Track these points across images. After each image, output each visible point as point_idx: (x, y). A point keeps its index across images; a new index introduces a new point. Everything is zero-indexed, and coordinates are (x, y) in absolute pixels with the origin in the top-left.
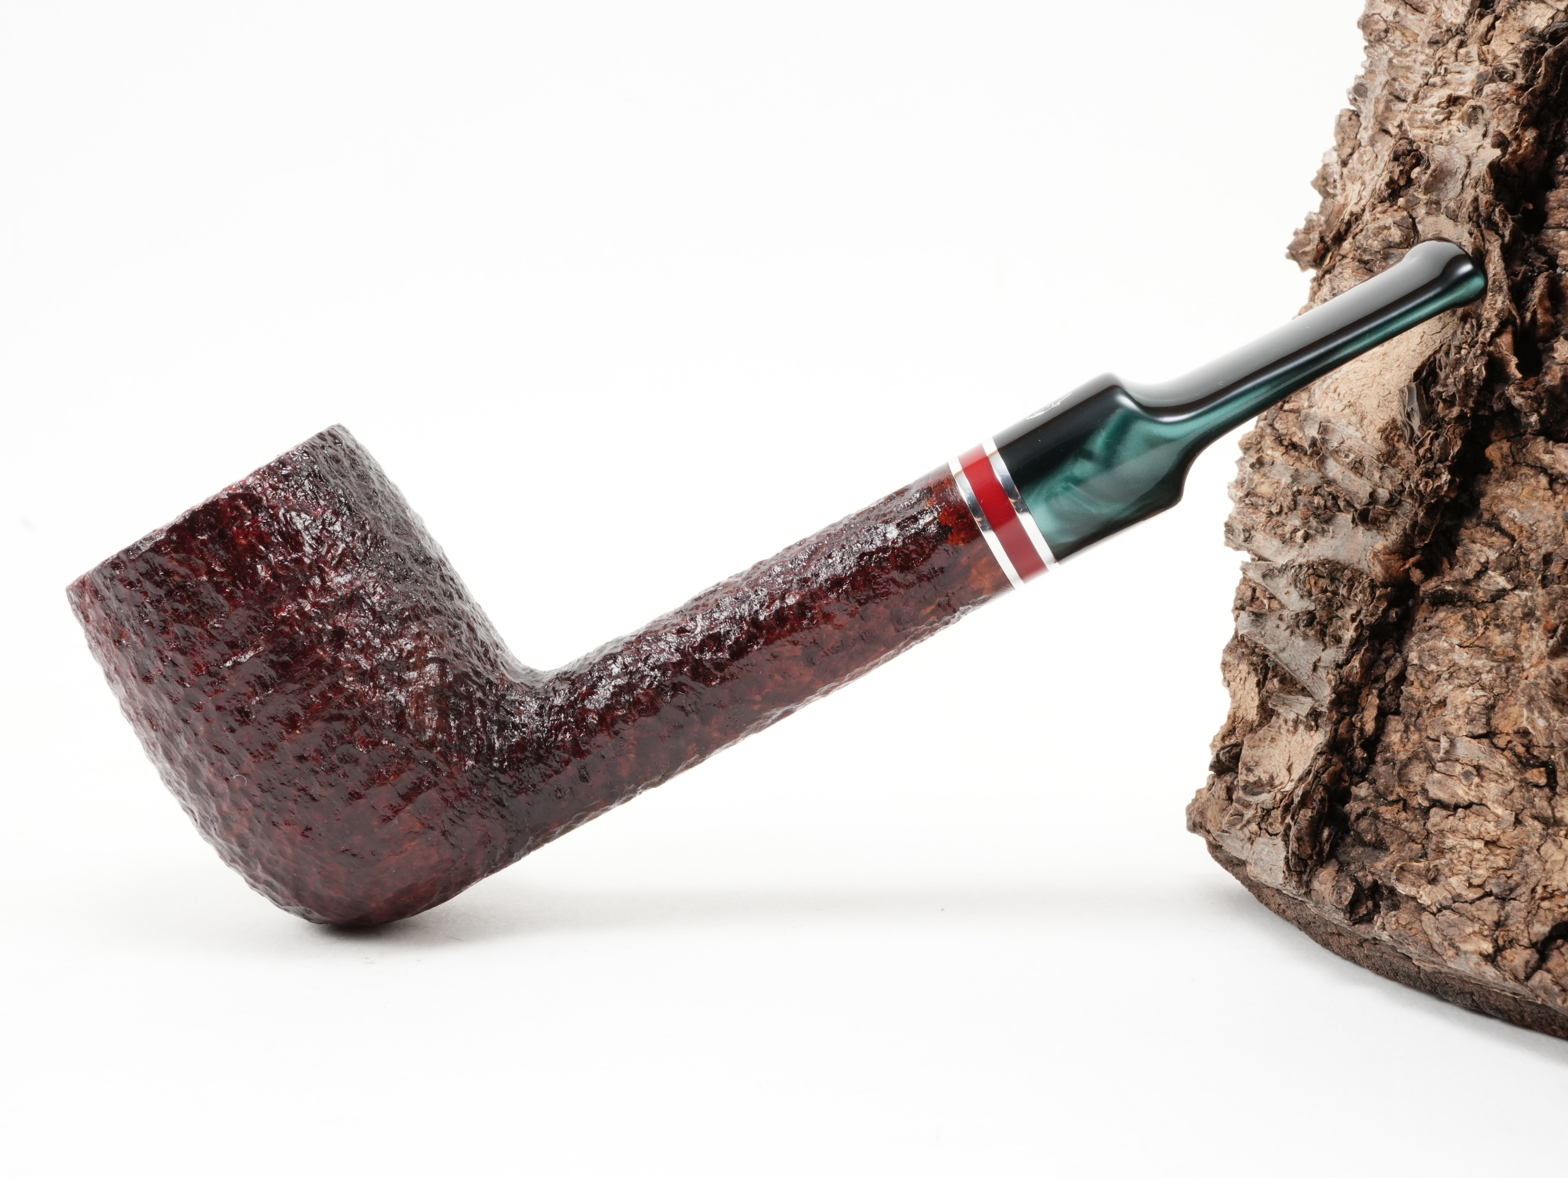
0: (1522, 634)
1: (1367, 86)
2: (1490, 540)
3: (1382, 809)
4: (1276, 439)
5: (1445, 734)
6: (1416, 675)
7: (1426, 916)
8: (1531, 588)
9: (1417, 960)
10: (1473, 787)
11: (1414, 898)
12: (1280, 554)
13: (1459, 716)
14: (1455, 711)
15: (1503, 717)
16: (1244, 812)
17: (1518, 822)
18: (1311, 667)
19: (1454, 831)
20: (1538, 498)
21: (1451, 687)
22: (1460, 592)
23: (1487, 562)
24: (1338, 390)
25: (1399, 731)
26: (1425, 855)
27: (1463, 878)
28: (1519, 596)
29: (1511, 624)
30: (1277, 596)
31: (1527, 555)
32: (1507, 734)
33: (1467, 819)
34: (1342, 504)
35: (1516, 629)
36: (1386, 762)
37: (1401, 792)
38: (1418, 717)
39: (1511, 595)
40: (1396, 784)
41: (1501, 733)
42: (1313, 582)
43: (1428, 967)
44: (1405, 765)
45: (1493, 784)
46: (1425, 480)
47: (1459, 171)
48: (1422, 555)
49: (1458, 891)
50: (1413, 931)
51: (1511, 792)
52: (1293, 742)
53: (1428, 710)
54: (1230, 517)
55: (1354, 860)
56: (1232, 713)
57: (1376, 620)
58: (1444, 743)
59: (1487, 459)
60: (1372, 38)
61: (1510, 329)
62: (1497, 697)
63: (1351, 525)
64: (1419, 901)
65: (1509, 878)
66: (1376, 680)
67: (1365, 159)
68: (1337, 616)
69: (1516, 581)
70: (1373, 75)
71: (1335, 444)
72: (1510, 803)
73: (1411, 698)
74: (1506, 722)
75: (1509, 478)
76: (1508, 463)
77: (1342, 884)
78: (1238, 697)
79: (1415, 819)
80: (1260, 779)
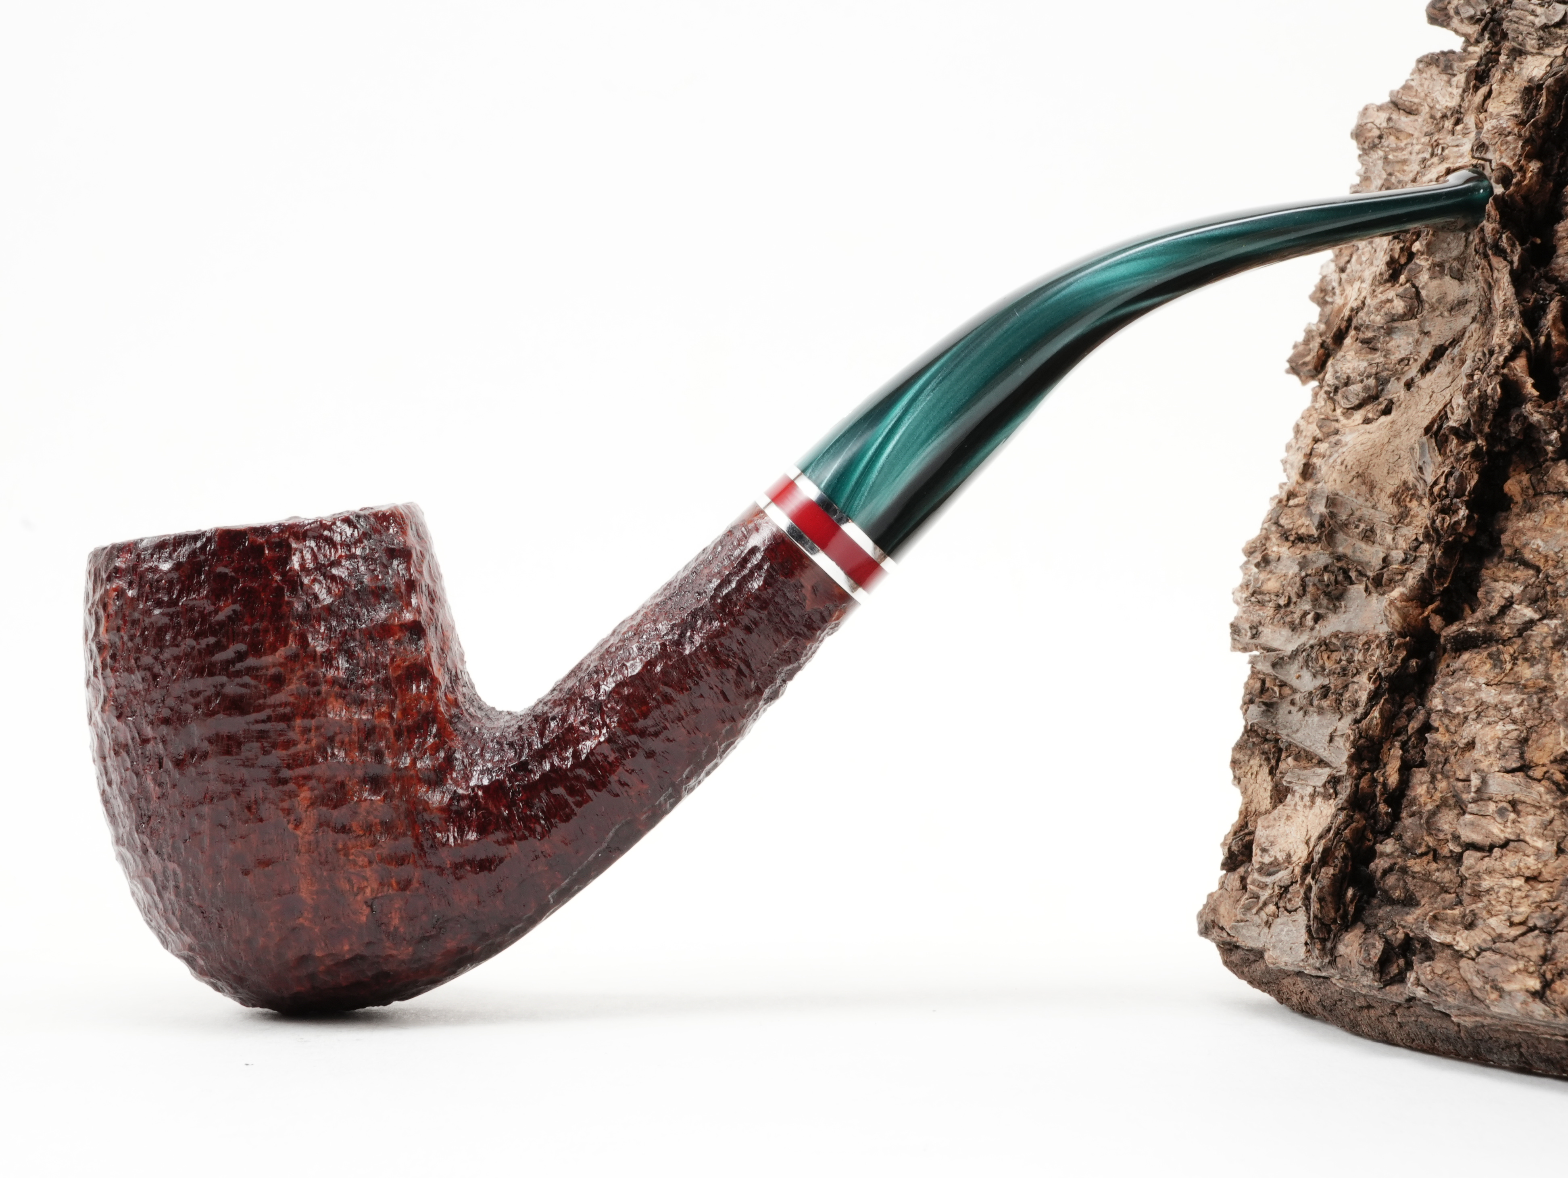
0: (1554, 663)
2: (1512, 575)
3: (1411, 863)
4: (1282, 535)
5: (1476, 771)
6: (1441, 720)
7: (1464, 963)
9: (1456, 1016)
10: (1509, 824)
11: (1450, 946)
12: (1290, 642)
13: (1489, 753)
14: (1486, 748)
16: (1261, 893)
18: (1328, 738)
19: (1490, 872)
22: (1484, 632)
23: (1512, 597)
24: (1345, 463)
25: (1425, 783)
28: (1547, 625)
29: (1541, 655)
30: (1288, 682)
31: (1554, 584)
32: (1543, 765)
33: (1504, 858)
34: (1353, 574)
35: (1546, 659)
36: (1412, 815)
38: (1445, 764)
40: (1425, 833)
41: (1537, 765)
42: (1325, 656)
43: (1468, 1022)
44: (1433, 814)
45: (1530, 818)
46: (1440, 516)
48: (1442, 601)
49: (1499, 931)
50: (1451, 981)
51: (1551, 822)
52: (1310, 816)
53: (1456, 755)
54: (1236, 618)
55: (1382, 920)
56: (1243, 808)
57: (1396, 671)
58: (1475, 781)
59: (1506, 495)
60: (1366, 146)
61: (1523, 353)
63: (1365, 594)
64: (1456, 948)
65: (1554, 910)
66: (1398, 733)
67: (1364, 259)
68: (1353, 682)
69: (1544, 611)
70: (1368, 182)
71: (1344, 517)
72: (1551, 833)
73: (1437, 745)
74: (1541, 753)
75: (1530, 510)
76: (1528, 495)
77: (1371, 941)
78: (1250, 792)
79: (1447, 868)
80: (1276, 858)
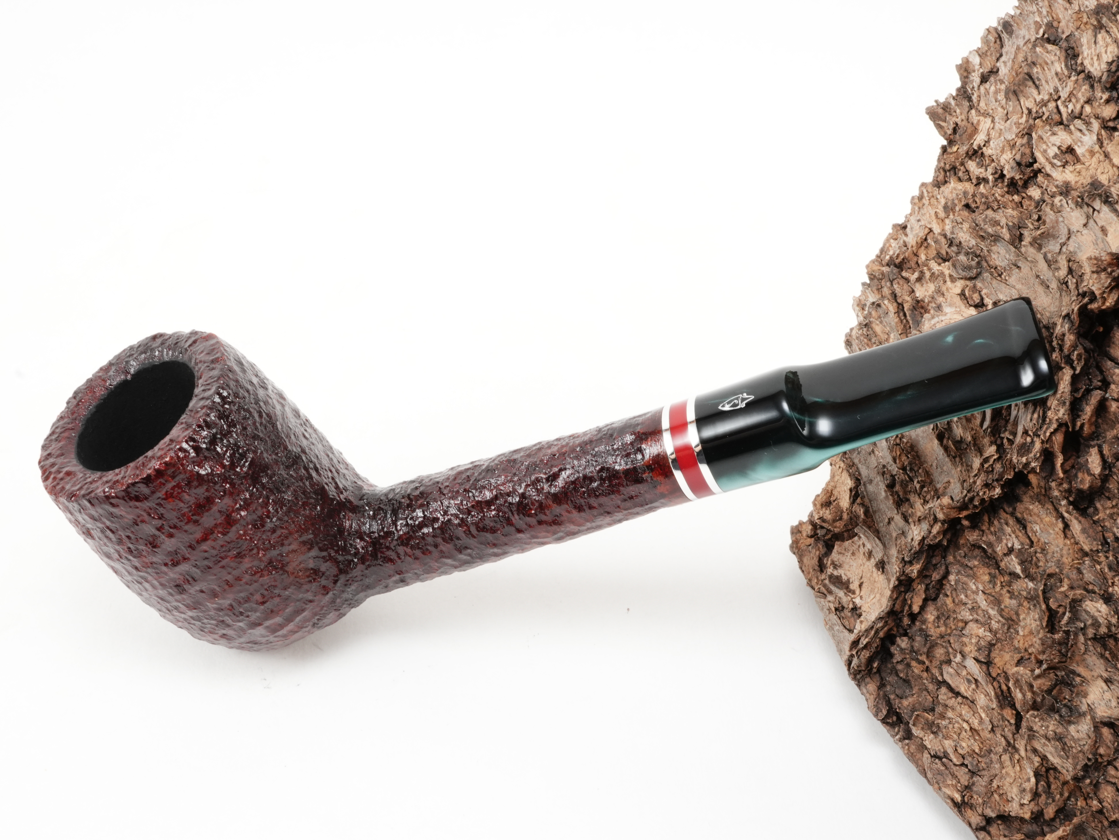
1: (1014, 28)
8: (1035, 583)
15: (998, 655)
17: (992, 730)
20: (1054, 530)
21: (971, 618)
26: (933, 710)
27: (953, 744)
37: (927, 663)
39: (1022, 580)
47: (1061, 237)
62: (998, 640)
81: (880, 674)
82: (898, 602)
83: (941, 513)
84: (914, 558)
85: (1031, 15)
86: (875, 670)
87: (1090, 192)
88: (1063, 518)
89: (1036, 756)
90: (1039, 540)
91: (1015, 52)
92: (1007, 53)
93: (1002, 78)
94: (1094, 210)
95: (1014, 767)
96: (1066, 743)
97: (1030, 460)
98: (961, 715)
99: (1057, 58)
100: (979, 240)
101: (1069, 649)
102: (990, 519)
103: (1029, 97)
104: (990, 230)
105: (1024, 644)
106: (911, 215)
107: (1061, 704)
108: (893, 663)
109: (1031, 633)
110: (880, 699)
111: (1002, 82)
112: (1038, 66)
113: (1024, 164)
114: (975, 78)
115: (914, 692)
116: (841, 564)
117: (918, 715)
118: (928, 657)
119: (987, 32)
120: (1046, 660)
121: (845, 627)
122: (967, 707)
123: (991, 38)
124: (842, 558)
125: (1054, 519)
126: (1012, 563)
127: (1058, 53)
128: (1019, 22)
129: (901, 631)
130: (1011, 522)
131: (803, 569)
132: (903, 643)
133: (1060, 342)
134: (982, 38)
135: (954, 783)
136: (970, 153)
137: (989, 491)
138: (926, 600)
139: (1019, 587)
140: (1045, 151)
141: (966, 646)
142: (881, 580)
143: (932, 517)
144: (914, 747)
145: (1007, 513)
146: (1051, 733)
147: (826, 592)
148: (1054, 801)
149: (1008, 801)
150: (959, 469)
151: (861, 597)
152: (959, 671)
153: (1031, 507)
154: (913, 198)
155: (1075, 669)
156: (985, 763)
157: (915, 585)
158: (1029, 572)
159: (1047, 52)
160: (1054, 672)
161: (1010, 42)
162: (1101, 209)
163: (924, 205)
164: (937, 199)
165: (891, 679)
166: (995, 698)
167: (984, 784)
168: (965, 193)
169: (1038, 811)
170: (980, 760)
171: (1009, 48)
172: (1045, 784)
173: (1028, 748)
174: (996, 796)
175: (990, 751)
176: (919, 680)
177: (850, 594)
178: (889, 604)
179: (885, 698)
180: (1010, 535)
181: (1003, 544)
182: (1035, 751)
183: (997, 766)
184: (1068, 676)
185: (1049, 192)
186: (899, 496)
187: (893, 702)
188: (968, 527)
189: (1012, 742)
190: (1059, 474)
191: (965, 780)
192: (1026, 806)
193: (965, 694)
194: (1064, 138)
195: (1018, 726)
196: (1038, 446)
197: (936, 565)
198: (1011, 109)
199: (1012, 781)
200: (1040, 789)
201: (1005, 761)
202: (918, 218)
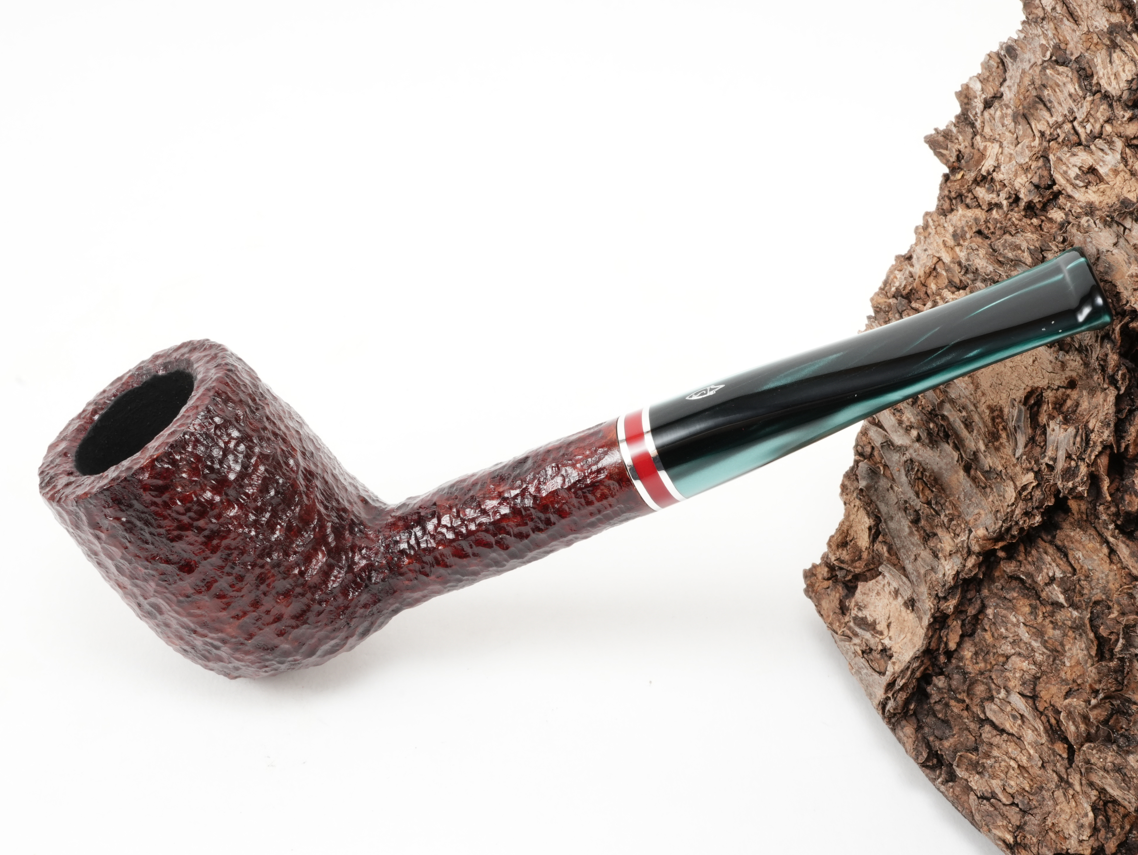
81: (916, 717)
82: (933, 640)
83: (977, 545)
84: (949, 593)
85: (1037, 38)
86: (911, 712)
87: (1121, 211)
88: (1107, 542)
89: (1092, 790)
90: (1082, 567)
91: (1021, 76)
92: (1011, 77)
93: (1007, 103)
94: (1125, 228)
95: (1069, 803)
96: (1126, 774)
97: (1077, 484)
98: (1007, 753)
99: (1069, 79)
100: (996, 266)
101: (1125, 677)
102: (1026, 549)
103: (1041, 120)
104: (1010, 255)
105: (1071, 675)
106: (916, 244)
107: (1118, 734)
108: (930, 703)
109: (1078, 663)
110: (919, 742)
111: (1007, 106)
112: (1049, 88)
113: (1043, 187)
114: (978, 104)
115: (954, 732)
116: (865, 605)
117: (961, 756)
118: (968, 695)
119: (988, 57)
120: (1103, 689)
121: (874, 669)
122: (1013, 744)
123: (994, 63)
124: (867, 599)
125: (1098, 544)
126: (1054, 593)
127: (1070, 74)
128: (1023, 45)
129: (937, 670)
130: (1051, 550)
131: (822, 613)
132: (940, 682)
133: (1102, 363)
134: (982, 64)
135: (1004, 824)
136: (978, 179)
137: (1029, 519)
138: (962, 636)
139: (1063, 617)
140: (1065, 172)
141: (1010, 681)
142: (911, 618)
143: (965, 550)
144: (959, 789)
145: (1045, 542)
146: (1110, 764)
147: (851, 635)
148: (1114, 835)
149: (1066, 838)
150: (990, 500)
151: (890, 638)
152: (1003, 708)
153: (1072, 534)
154: (917, 228)
155: (1131, 697)
156: (1037, 801)
157: (949, 621)
158: (1073, 601)
159: (1058, 74)
160: (1109, 702)
161: (1014, 67)
162: (1132, 227)
163: (930, 234)
164: (944, 227)
165: (930, 720)
166: (1045, 733)
167: (1037, 822)
168: (976, 220)
169: (1098, 847)
170: (1031, 798)
171: (1014, 71)
172: (1104, 818)
173: (1084, 782)
174: (1051, 834)
175: (1041, 788)
176: (959, 719)
177: (878, 635)
178: (925, 642)
179: (924, 741)
180: (1050, 564)
181: (1044, 573)
182: (1091, 784)
183: (1050, 803)
184: (1123, 705)
185: (1074, 213)
186: (925, 531)
187: (932, 744)
188: (1004, 559)
189: (1065, 777)
190: (1106, 497)
191: (1017, 820)
192: (1085, 842)
193: (1011, 731)
194: (1084, 158)
195: (1071, 760)
196: (1083, 469)
197: (971, 599)
198: (1021, 133)
199: (1068, 817)
200: (1099, 824)
201: (1058, 798)
202: (925, 248)
